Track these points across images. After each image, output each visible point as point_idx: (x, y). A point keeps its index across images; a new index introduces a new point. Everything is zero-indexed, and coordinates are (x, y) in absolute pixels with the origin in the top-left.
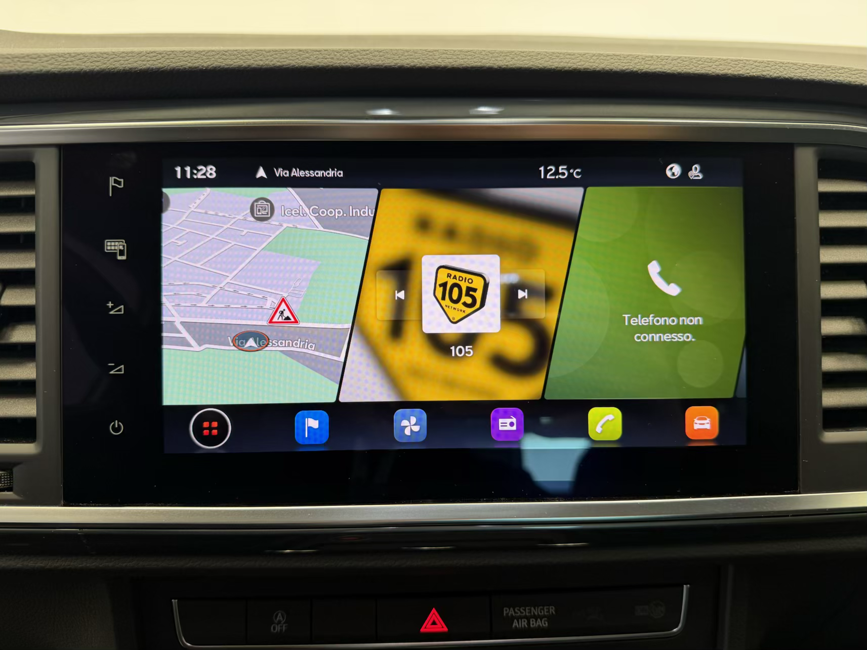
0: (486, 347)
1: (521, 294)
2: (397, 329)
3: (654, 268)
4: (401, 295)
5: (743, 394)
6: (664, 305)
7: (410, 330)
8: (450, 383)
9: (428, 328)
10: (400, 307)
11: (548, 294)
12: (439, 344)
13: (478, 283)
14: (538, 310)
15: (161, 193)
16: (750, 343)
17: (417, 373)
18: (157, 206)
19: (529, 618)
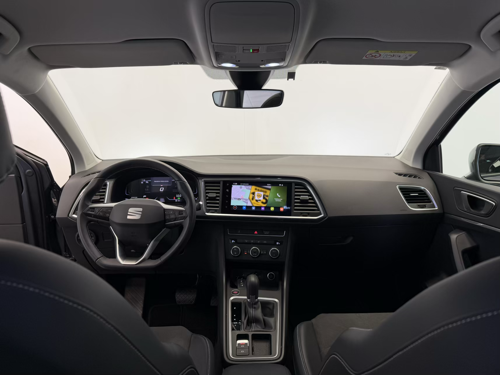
0: (261, 201)
1: (265, 196)
3: (278, 194)
4: (253, 196)
6: (279, 198)
7: (254, 199)
8: (257, 204)
9: (256, 199)
12: (257, 201)
15: (232, 185)
16: (287, 201)
17: (254, 203)
19: (266, 233)
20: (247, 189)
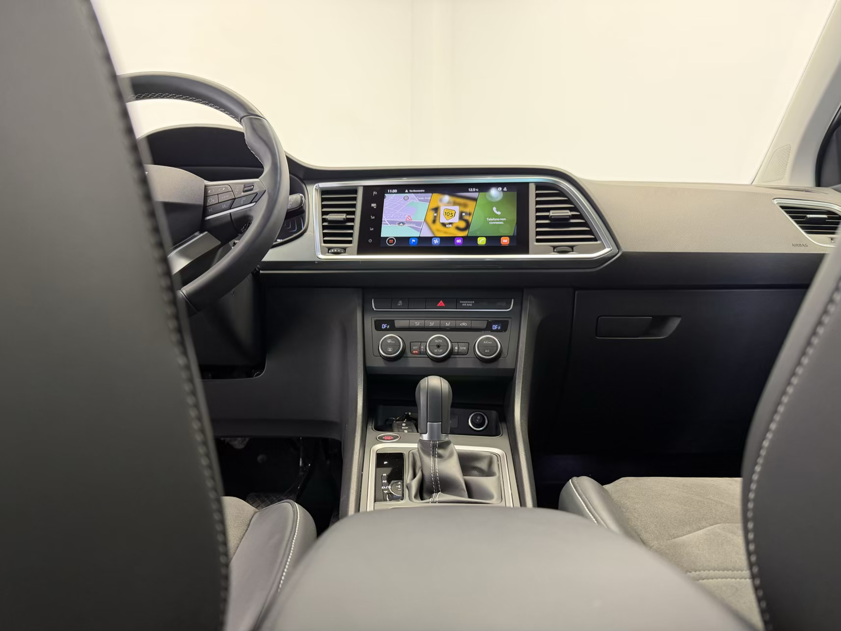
0: (455, 225)
1: (463, 214)
2: (434, 221)
3: (494, 209)
4: (436, 215)
5: (516, 234)
6: (497, 216)
7: (437, 222)
8: (446, 233)
9: (441, 221)
10: (435, 217)
11: (470, 214)
12: (444, 225)
13: (454, 212)
14: (467, 217)
15: (384, 195)
16: (517, 224)
17: (438, 230)
18: (384, 197)
19: (467, 304)
20: (420, 200)
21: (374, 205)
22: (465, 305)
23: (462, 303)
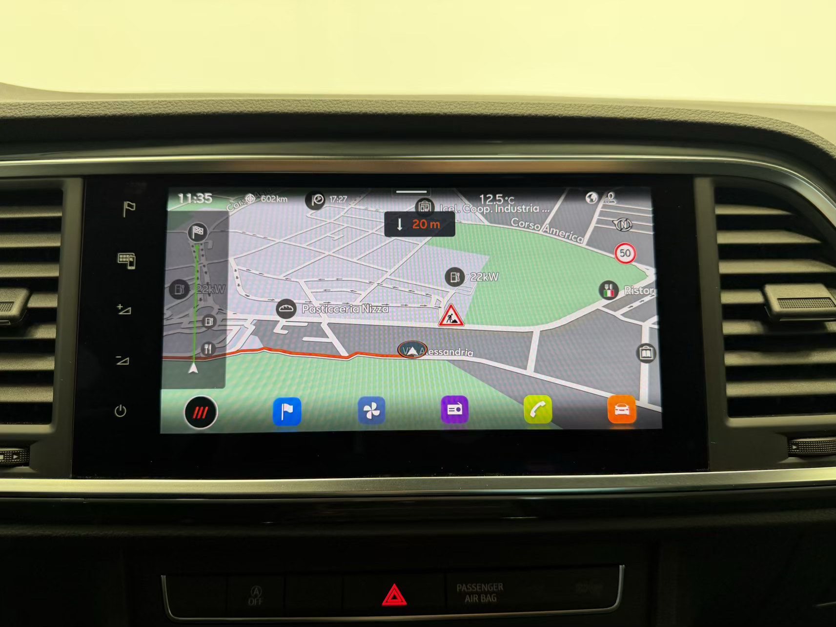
5: (658, 385)
19: (479, 594)
21: (125, 258)
22: (475, 598)
23: (466, 594)
